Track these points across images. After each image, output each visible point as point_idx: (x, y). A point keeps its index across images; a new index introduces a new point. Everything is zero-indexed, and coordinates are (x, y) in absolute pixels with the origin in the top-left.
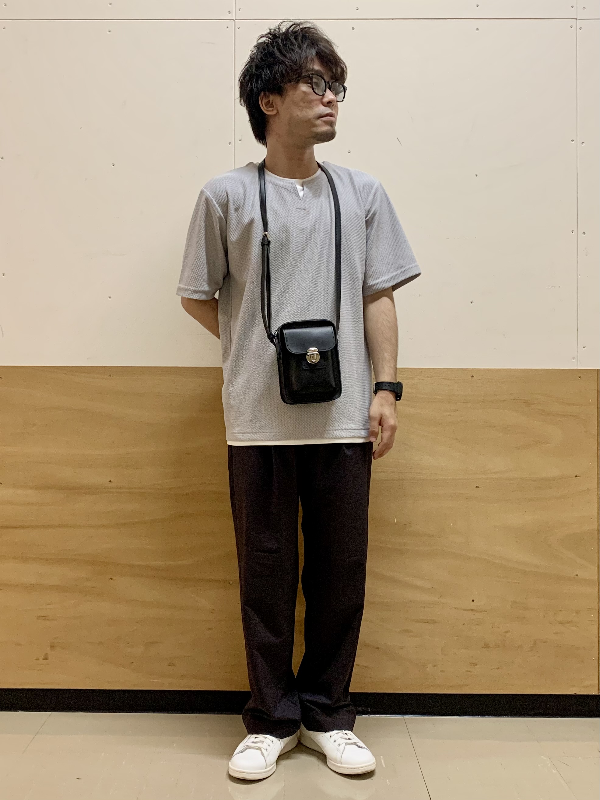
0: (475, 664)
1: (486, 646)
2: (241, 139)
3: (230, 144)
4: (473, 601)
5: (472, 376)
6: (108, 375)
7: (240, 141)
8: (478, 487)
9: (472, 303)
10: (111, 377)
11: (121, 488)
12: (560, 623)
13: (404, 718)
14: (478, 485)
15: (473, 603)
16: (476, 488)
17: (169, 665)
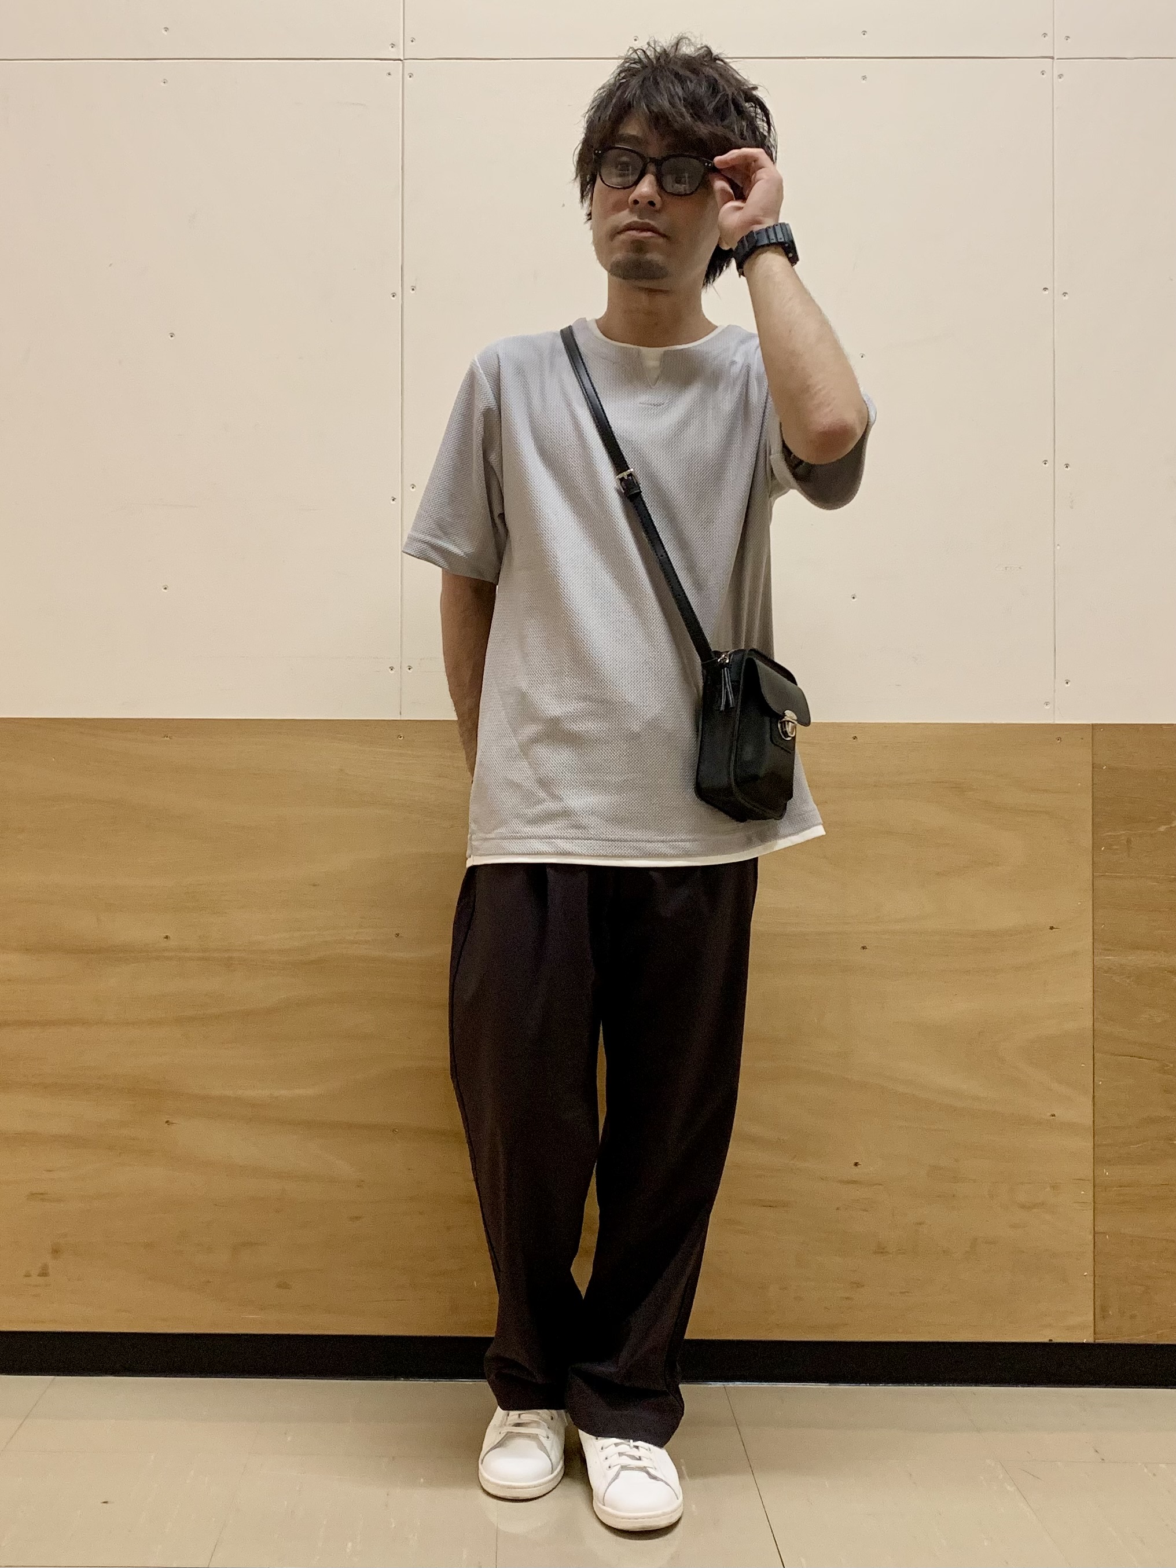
0: (859, 1285)
1: (881, 1250)
2: (415, 287)
3: (394, 296)
4: (856, 1164)
5: (855, 738)
6: (163, 735)
7: (413, 290)
8: (866, 948)
9: (854, 598)
10: (168, 739)
11: (186, 950)
12: (1023, 1207)
13: (725, 1387)
14: (865, 945)
15: (856, 1170)
16: (862, 950)
17: (279, 1286)
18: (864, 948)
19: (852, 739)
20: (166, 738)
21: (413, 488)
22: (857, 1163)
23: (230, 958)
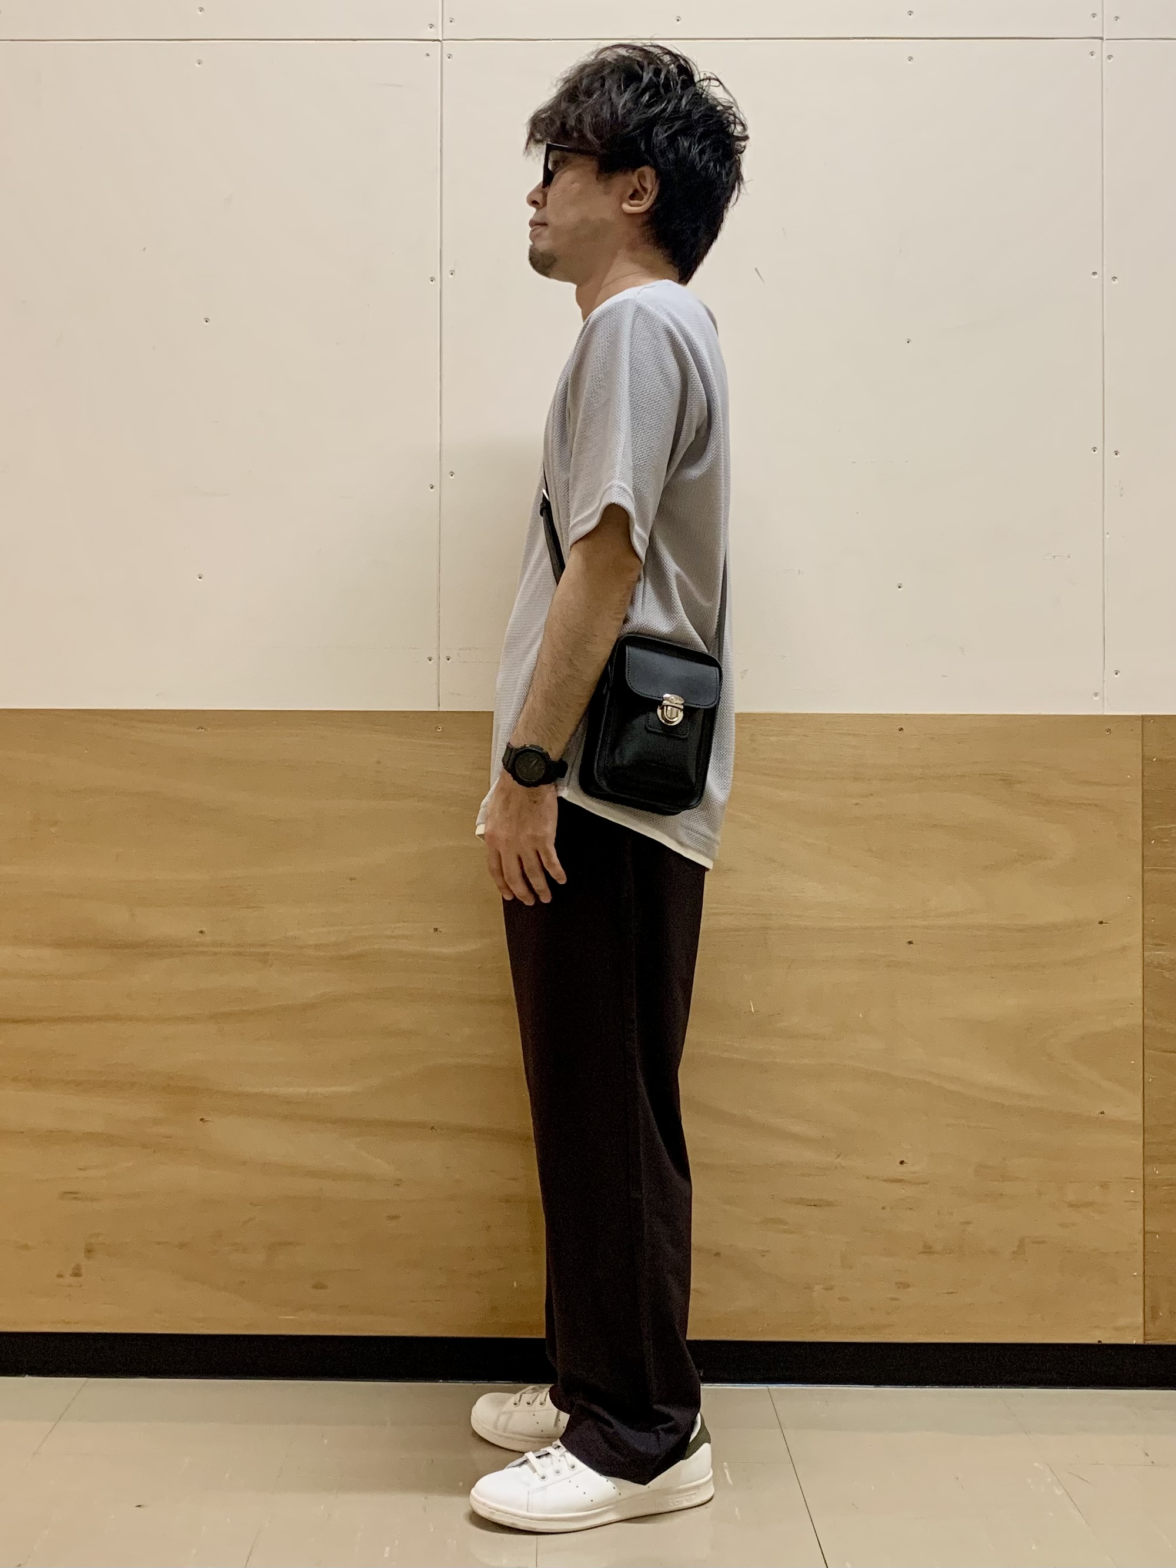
0: (906, 1286)
1: (928, 1250)
2: (453, 271)
3: (432, 281)
4: (902, 1163)
5: (901, 729)
6: (197, 727)
7: (452, 274)
8: (912, 943)
9: (900, 587)
10: (203, 730)
11: (221, 945)
12: (1071, 1205)
13: (768, 1389)
14: (911, 940)
15: (902, 1168)
16: (908, 945)
17: (315, 1287)
18: (910, 943)
19: (898, 731)
20: (200, 730)
21: (452, 475)
22: (903, 1161)
23: (267, 954)
